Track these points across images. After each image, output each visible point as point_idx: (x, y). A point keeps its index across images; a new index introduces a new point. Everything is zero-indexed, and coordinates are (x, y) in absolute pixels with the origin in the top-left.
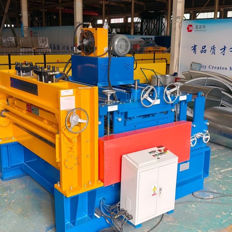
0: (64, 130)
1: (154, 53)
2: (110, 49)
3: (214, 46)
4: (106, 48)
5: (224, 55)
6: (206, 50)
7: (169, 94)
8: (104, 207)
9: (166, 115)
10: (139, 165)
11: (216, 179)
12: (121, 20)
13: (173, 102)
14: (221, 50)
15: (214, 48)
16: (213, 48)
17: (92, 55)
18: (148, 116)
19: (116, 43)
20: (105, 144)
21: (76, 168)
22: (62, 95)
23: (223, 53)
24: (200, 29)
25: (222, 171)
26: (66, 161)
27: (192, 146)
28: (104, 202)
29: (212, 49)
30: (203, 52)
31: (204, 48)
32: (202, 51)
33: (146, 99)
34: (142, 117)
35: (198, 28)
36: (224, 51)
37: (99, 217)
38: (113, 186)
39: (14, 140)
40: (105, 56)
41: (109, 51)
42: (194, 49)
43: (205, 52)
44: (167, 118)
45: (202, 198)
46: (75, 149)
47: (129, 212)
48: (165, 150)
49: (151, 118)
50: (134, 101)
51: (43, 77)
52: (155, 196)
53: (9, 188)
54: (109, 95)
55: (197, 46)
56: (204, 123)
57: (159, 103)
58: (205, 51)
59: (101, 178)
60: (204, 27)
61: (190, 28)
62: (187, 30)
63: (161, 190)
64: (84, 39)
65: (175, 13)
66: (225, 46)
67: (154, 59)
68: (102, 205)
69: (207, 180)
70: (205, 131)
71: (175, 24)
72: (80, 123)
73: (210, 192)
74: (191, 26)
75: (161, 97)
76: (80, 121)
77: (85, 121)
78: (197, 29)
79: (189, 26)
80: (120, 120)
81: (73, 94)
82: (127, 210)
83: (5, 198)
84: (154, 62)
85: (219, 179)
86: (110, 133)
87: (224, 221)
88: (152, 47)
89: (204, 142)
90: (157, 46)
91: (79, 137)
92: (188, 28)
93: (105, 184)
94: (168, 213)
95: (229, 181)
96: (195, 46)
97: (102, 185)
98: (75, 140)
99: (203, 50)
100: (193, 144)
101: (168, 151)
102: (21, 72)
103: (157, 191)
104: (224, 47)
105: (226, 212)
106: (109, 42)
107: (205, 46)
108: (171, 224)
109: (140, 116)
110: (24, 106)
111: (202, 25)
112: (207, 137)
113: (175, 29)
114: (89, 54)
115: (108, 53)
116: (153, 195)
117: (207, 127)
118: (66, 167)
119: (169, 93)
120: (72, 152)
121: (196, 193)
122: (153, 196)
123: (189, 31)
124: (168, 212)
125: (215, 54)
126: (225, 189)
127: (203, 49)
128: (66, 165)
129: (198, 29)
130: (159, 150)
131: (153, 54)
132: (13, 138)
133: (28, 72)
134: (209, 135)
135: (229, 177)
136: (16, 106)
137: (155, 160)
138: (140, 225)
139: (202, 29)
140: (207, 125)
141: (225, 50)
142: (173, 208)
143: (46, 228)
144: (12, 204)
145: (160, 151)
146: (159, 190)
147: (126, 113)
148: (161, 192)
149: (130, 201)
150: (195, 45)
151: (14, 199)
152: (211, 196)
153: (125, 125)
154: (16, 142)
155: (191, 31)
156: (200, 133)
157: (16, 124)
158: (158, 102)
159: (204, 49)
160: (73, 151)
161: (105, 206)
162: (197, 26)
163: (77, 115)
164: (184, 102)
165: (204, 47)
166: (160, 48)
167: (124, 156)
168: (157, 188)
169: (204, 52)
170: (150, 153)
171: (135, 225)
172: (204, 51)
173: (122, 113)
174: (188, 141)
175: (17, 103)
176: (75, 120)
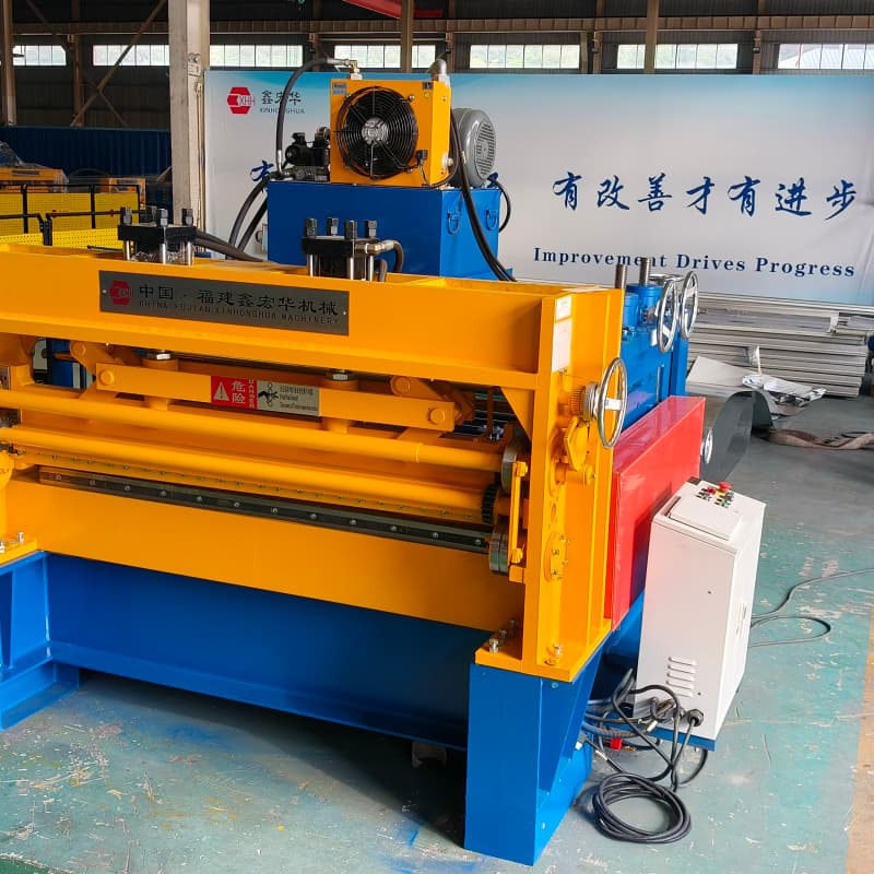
1: (24, 193)
2: (462, 158)
4: (446, 157)
20: (621, 482)
22: (557, 317)
35: (273, 103)
42: (262, 176)
47: (688, 702)
60: (297, 98)
61: (239, 100)
62: (228, 107)
64: (364, 122)
65: (179, 39)
71: (185, 81)
74: (244, 91)
78: (267, 106)
79: (235, 90)
81: (570, 312)
87: (838, 685)
88: (9, 167)
90: (21, 163)
92: (232, 100)
93: (614, 622)
105: (817, 662)
110: (193, 386)
113: (185, 101)
120: (555, 519)
123: (235, 111)
129: (273, 106)
130: (706, 491)
131: (21, 196)
132: (21, 540)
139: (289, 105)
143: (397, 839)
144: (156, 797)
149: (694, 663)
150: (264, 163)
151: (140, 781)
154: (40, 552)
155: (244, 110)
162: (266, 94)
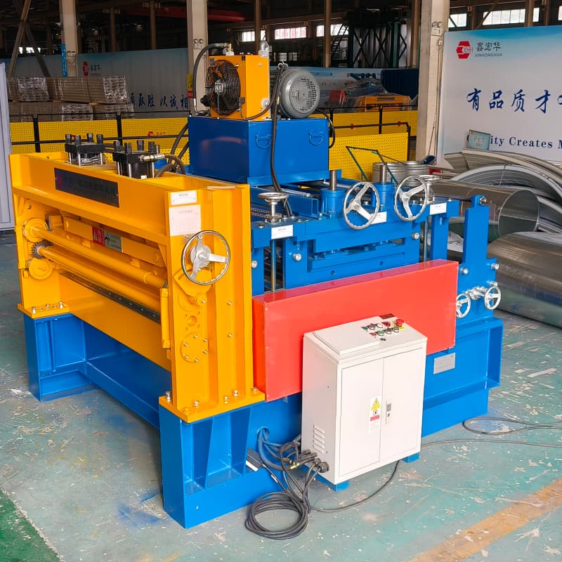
0: (179, 279)
1: (381, 111)
2: (276, 101)
3: (521, 91)
4: (265, 101)
5: (544, 111)
6: (502, 102)
7: (406, 200)
8: (267, 447)
9: (401, 249)
10: (341, 353)
11: (518, 393)
12: (300, 33)
13: (415, 217)
14: (538, 100)
15: (522, 97)
16: (518, 95)
17: (234, 117)
18: (359, 249)
19: (288, 88)
20: (266, 309)
21: (205, 361)
22: (173, 203)
23: (543, 107)
24: (487, 52)
25: (532, 376)
26: (185, 345)
27: (460, 316)
28: (266, 438)
29: (516, 98)
30: (496, 106)
31: (498, 97)
32: (494, 103)
33: (356, 211)
34: (346, 252)
35: (483, 50)
36: (545, 102)
37: (255, 469)
38: (286, 400)
39: (63, 310)
40: (263, 118)
41: (272, 107)
42: (474, 98)
43: (500, 107)
44: (404, 253)
45: (483, 433)
46: (203, 319)
47: (322, 456)
48: (398, 324)
49: (367, 254)
50: (328, 217)
51: (130, 165)
52: (377, 420)
53: (55, 417)
54: (274, 204)
55: (480, 91)
56: (488, 264)
57: (385, 221)
58: (499, 105)
59: (259, 385)
60: (497, 46)
61: (463, 50)
62: (456, 55)
63: (389, 408)
64: (215, 81)
65: (427, 14)
66: (547, 92)
67: (380, 125)
68: (263, 443)
69: (495, 395)
70: (491, 283)
71: (429, 39)
72: (212, 263)
73: (504, 420)
74: (466, 44)
75: (389, 208)
76: (212, 258)
77: (223, 259)
78: (480, 52)
79: (461, 43)
80: (298, 257)
81: (195, 201)
82: (317, 452)
83: (48, 437)
84: (380, 133)
85: (525, 392)
86: (277, 288)
87: (531, 479)
88: (376, 95)
89: (489, 306)
90: (386, 92)
91: (211, 293)
92: (459, 50)
93: (268, 396)
94: (406, 460)
95: (546, 395)
96: (477, 92)
97: (261, 397)
98: (202, 299)
99: (496, 101)
100: (463, 313)
101: (404, 325)
102: (79, 156)
103: (381, 411)
104: (544, 94)
105: (537, 461)
106: (272, 87)
107: (500, 92)
108: (414, 484)
109: (343, 250)
110: (88, 233)
111: (493, 41)
112: (495, 296)
113: (428, 53)
114: (227, 115)
115: (269, 111)
116: (372, 419)
117: (494, 273)
118: (184, 358)
119: (406, 197)
120: (196, 325)
121: (472, 423)
122: (373, 422)
123: (461, 57)
124: (407, 458)
125: (523, 110)
126: (537, 413)
127: (495, 98)
128: (184, 355)
129: (483, 52)
130: (383, 323)
131: (379, 113)
132: (61, 307)
133: (94, 155)
134: (499, 291)
135: (547, 388)
136: (68, 233)
137: (376, 341)
138: (345, 485)
139: (493, 51)
140: (494, 269)
141: (546, 99)
142: (418, 450)
143: (140, 497)
144: (64, 448)
145: (387, 324)
146: (385, 408)
147: (311, 243)
148: (389, 412)
149: (323, 432)
150: (476, 90)
151: (66, 438)
152: (506, 429)
153: (309, 269)
154: (69, 314)
155: (466, 56)
156: (478, 288)
157: (69, 275)
158: (381, 217)
159: (498, 100)
160: (198, 322)
161: (268, 445)
162: (480, 44)
163: (206, 247)
164: (441, 219)
165: (497, 95)
166: (393, 99)
167: (309, 336)
168: (380, 403)
169: (498, 107)
170: (364, 328)
171: (335, 484)
172: (498, 103)
173: (302, 243)
174: (451, 304)
175: (70, 226)
176: (202, 256)
